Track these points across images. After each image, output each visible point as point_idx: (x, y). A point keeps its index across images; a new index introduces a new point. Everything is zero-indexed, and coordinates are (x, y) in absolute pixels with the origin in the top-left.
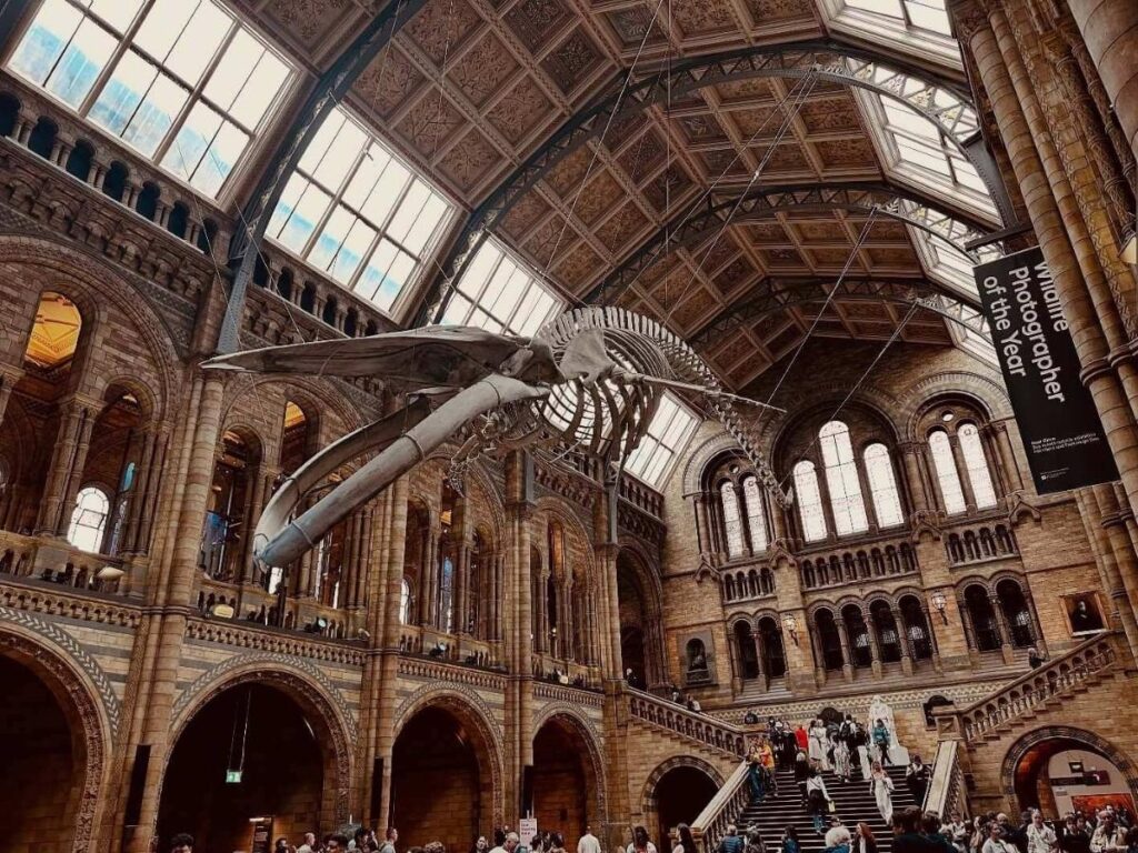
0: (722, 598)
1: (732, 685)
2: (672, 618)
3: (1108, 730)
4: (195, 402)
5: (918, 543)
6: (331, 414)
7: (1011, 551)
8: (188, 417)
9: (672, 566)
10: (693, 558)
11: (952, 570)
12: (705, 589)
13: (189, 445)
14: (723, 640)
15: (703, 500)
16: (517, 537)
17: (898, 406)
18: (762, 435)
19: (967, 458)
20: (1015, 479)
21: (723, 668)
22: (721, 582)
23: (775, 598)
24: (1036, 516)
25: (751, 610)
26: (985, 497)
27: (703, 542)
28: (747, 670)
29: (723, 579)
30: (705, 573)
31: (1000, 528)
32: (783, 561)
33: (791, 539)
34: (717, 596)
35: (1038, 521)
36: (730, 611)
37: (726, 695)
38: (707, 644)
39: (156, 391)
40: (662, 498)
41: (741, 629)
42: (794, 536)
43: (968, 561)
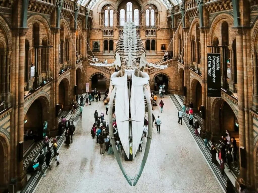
0: (103, 34)
1: (103, 52)
2: (92, 37)
3: (168, 74)
4: (18, 44)
5: (141, 31)
6: (41, 24)
7: (155, 34)
8: (16, 49)
9: (93, 27)
10: (98, 26)
11: (146, 36)
12: (100, 33)
13: (18, 58)
14: (102, 43)
15: (101, 14)
16: (73, 37)
17: (143, 4)
18: (116, 3)
19: (152, 16)
20: (159, 23)
21: (101, 48)
22: (103, 32)
23: (113, 36)
24: (161, 30)
25: (108, 38)
26: (153, 24)
27: (100, 23)
28: (106, 48)
29: (103, 31)
30: (100, 30)
31: (155, 31)
32: (116, 30)
33: (118, 25)
34: (102, 34)
35: (161, 31)
36: (104, 38)
37: (101, 53)
38: (99, 43)
39: (4, 42)
40: (92, 11)
41: (106, 41)
42: (119, 25)
43: (148, 35)
